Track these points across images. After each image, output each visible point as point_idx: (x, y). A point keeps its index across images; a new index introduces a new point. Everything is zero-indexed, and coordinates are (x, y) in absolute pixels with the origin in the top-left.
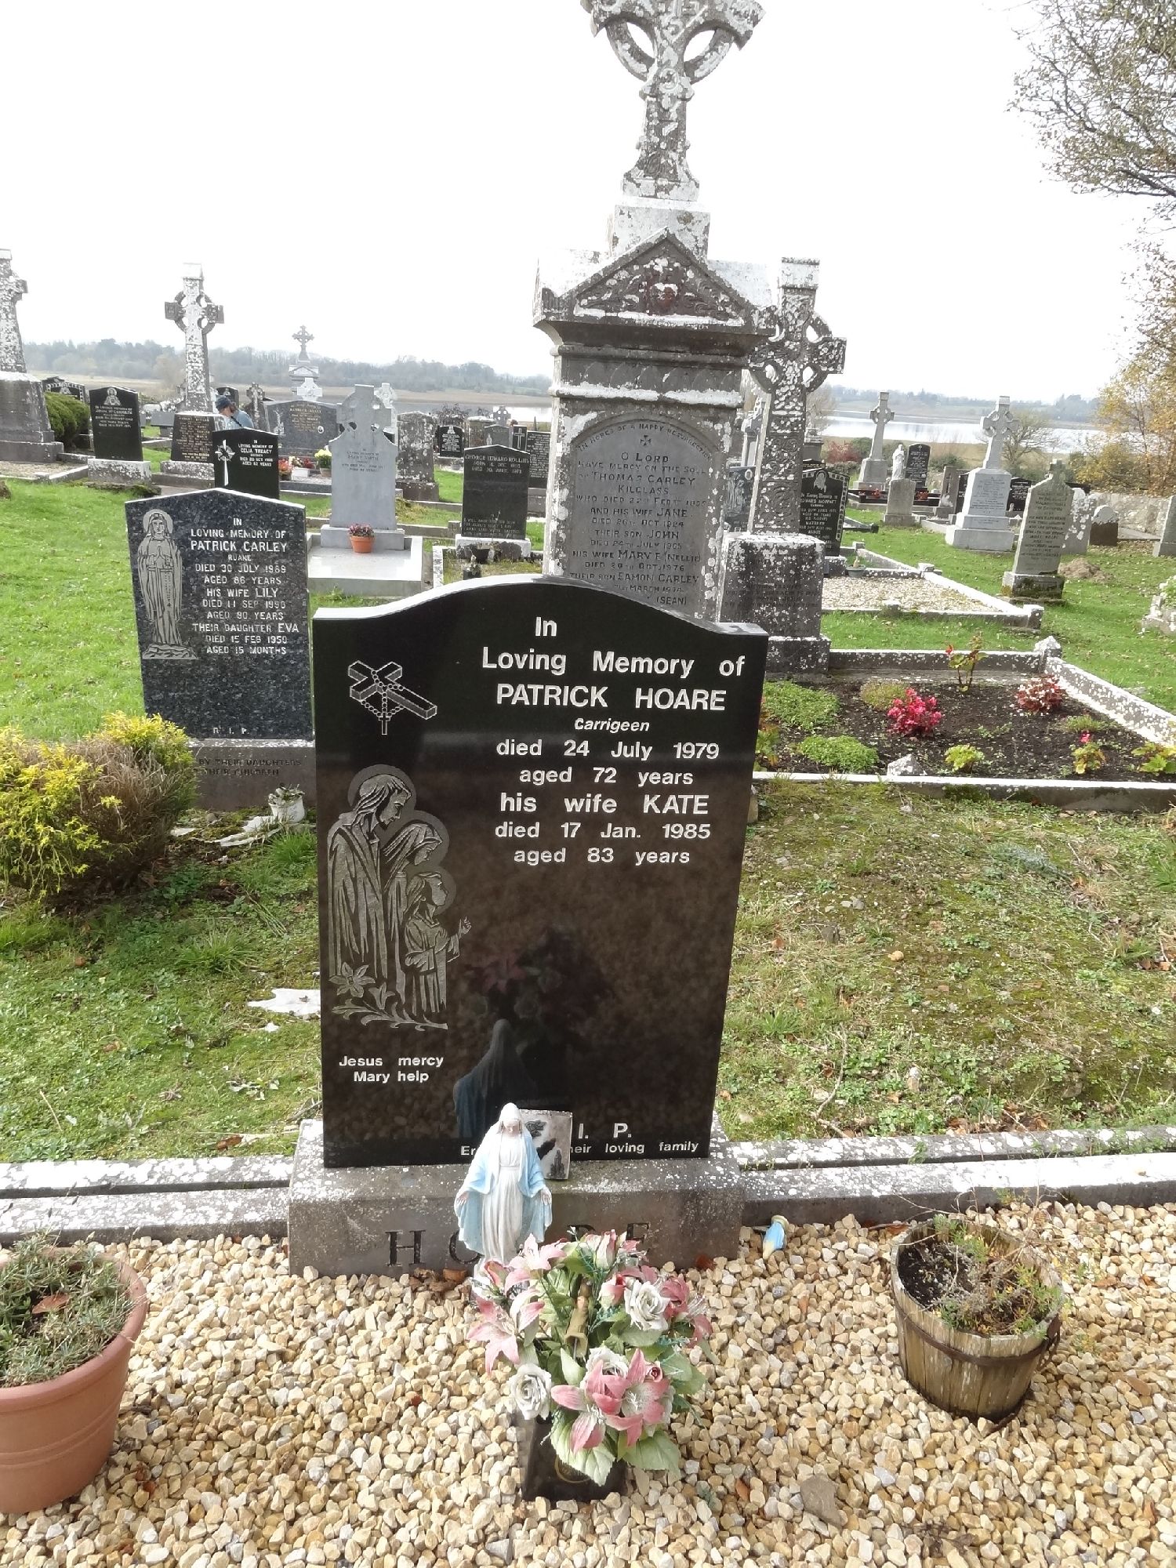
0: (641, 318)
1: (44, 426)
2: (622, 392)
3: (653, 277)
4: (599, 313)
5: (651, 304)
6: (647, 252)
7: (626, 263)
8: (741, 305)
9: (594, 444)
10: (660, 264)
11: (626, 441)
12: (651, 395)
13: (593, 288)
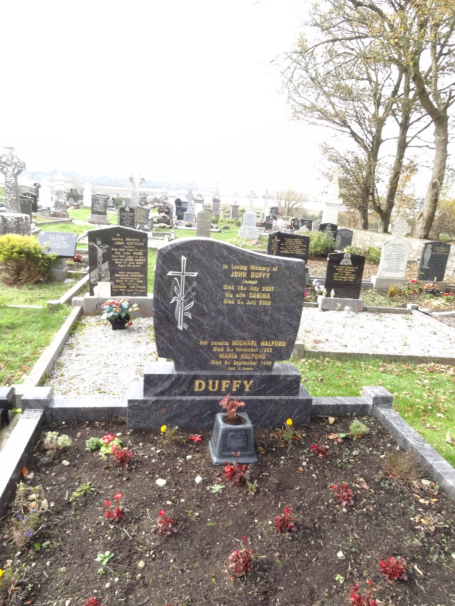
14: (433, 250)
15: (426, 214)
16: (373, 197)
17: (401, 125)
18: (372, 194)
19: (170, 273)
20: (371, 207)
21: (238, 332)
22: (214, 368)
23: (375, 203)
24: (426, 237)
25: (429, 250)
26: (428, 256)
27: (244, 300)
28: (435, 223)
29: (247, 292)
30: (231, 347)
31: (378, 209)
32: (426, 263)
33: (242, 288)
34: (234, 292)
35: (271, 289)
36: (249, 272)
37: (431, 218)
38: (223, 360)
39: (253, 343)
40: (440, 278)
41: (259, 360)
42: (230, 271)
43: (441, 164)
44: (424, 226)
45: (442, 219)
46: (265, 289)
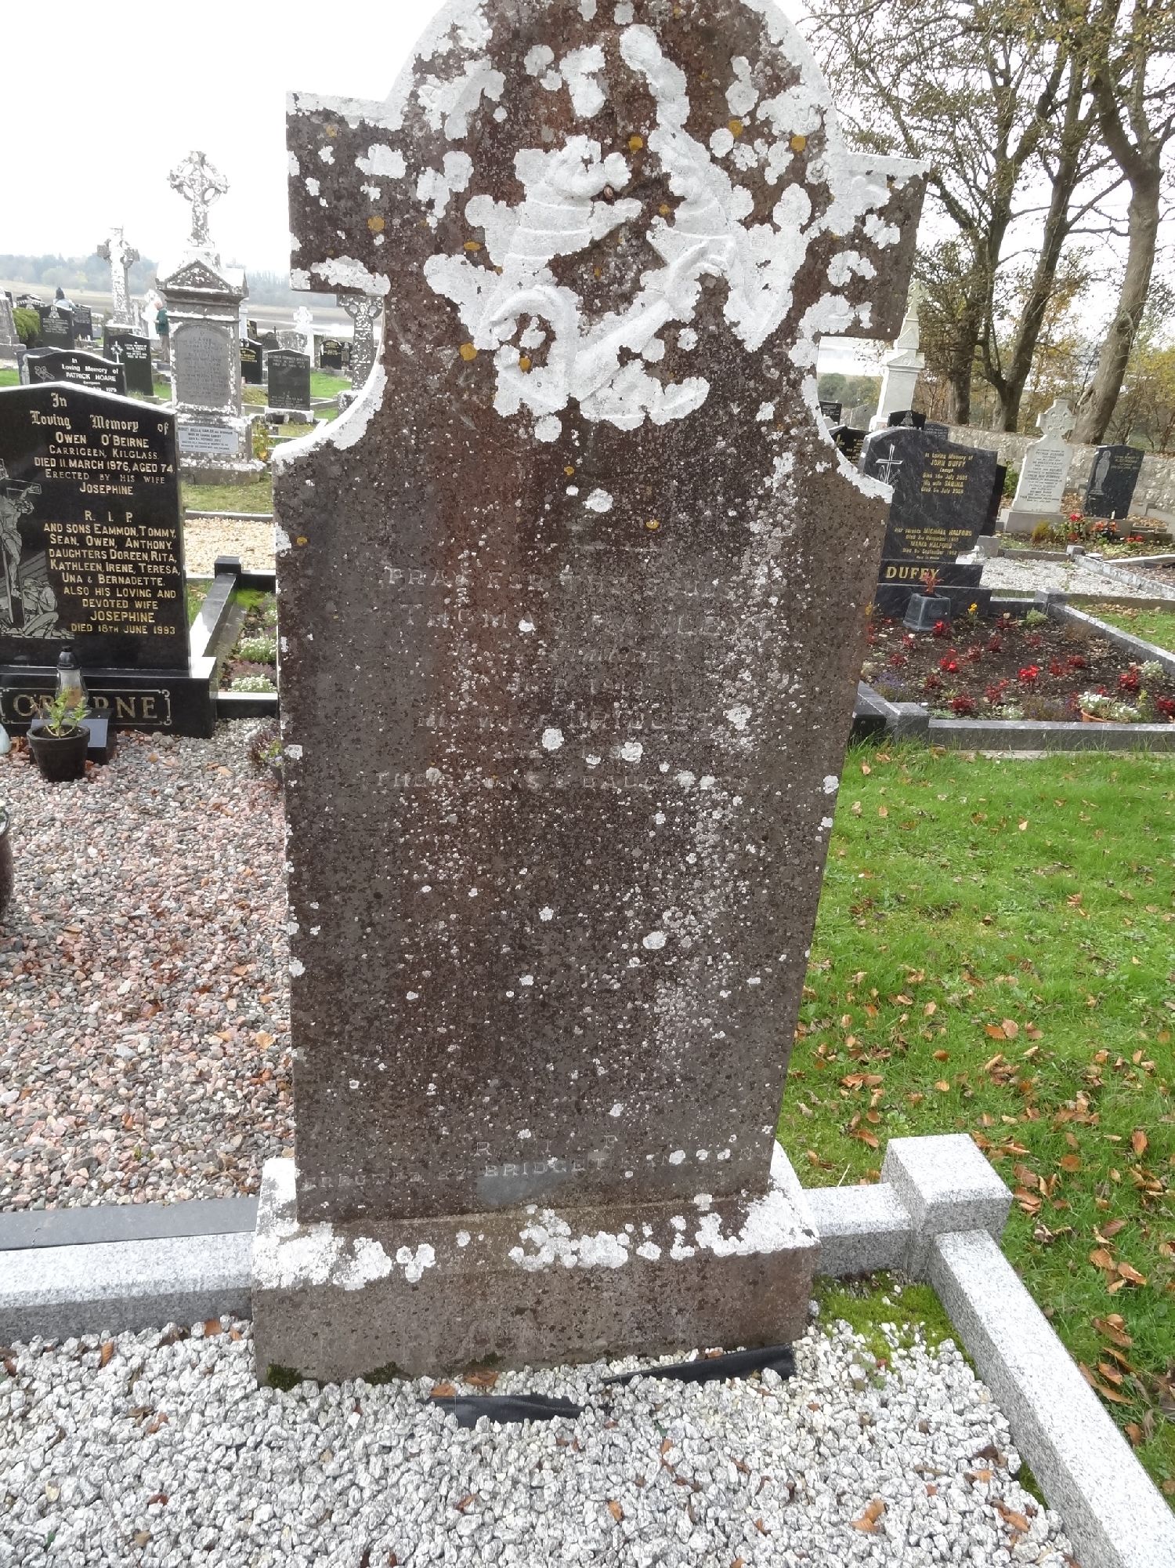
0: (191, 289)
1: (11, 332)
2: (190, 315)
3: (194, 275)
4: (176, 287)
5: (194, 284)
6: (191, 267)
7: (185, 270)
8: (228, 286)
9: (183, 334)
10: (196, 271)
11: (195, 333)
12: (201, 317)
13: (174, 278)
14: (1112, 461)
15: (1099, 392)
16: (986, 351)
17: (1057, 181)
18: (984, 343)
19: (879, 461)
20: (979, 374)
21: (930, 520)
22: (905, 556)
23: (989, 365)
24: (1097, 441)
25: (1105, 463)
26: (1102, 474)
27: (939, 488)
28: (1119, 410)
29: (943, 480)
30: (923, 534)
31: (995, 378)
32: (1098, 485)
33: (939, 476)
34: (931, 480)
35: (964, 477)
36: (947, 460)
37: (1111, 400)
38: (913, 548)
39: (943, 532)
40: (1122, 513)
41: (946, 550)
42: (930, 459)
43: (1139, 279)
44: (1095, 416)
45: (1132, 400)
46: (960, 477)
